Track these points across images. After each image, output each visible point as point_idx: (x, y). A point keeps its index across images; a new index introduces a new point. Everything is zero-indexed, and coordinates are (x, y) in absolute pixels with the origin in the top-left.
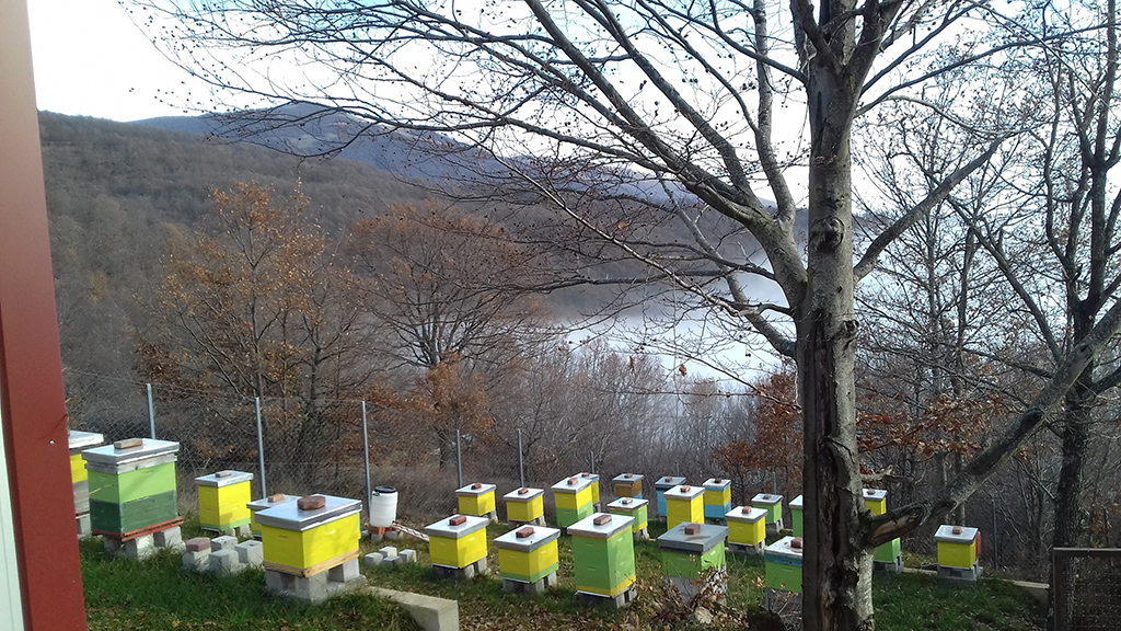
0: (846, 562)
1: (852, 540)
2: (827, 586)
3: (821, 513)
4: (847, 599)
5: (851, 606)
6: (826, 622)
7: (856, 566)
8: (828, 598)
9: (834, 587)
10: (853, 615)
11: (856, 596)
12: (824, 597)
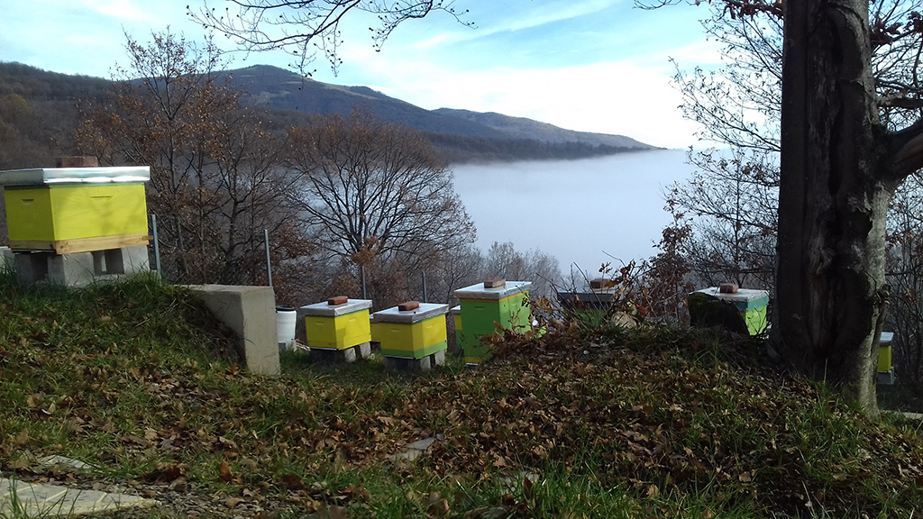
0: (852, 200)
1: (862, 165)
2: (818, 241)
3: (812, 129)
4: (853, 258)
5: (858, 268)
6: (816, 299)
7: (867, 205)
8: (821, 260)
9: (828, 244)
10: (861, 281)
11: (866, 254)
12: (814, 257)
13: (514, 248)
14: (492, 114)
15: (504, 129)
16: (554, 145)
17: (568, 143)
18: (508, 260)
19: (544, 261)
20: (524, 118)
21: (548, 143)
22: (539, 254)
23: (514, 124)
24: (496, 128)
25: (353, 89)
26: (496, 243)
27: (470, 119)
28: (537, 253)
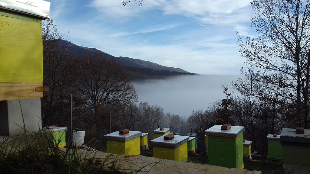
13: (148, 104)
14: (137, 59)
15: (141, 64)
16: (158, 70)
17: (162, 70)
18: (146, 108)
19: (158, 109)
20: (148, 61)
21: (156, 69)
22: (157, 107)
23: (144, 63)
24: (139, 64)
25: (90, 49)
26: (142, 102)
27: (130, 61)
28: (156, 106)
